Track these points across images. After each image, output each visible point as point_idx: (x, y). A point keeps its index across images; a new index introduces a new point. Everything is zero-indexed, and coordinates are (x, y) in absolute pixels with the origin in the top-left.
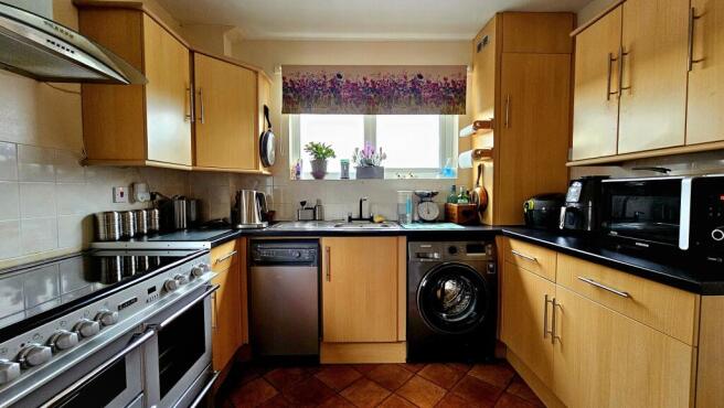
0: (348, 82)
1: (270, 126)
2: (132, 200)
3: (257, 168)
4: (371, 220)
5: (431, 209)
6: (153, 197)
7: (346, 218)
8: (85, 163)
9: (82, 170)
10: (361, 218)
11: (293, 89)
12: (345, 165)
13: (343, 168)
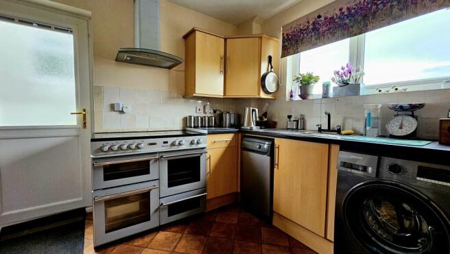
0: (326, 18)
1: (272, 68)
2: (205, 112)
3: (259, 95)
4: (339, 132)
5: (405, 123)
6: (215, 112)
7: (317, 128)
8: (184, 97)
9: (183, 100)
10: (329, 130)
11: (288, 40)
12: (326, 87)
13: (324, 89)
